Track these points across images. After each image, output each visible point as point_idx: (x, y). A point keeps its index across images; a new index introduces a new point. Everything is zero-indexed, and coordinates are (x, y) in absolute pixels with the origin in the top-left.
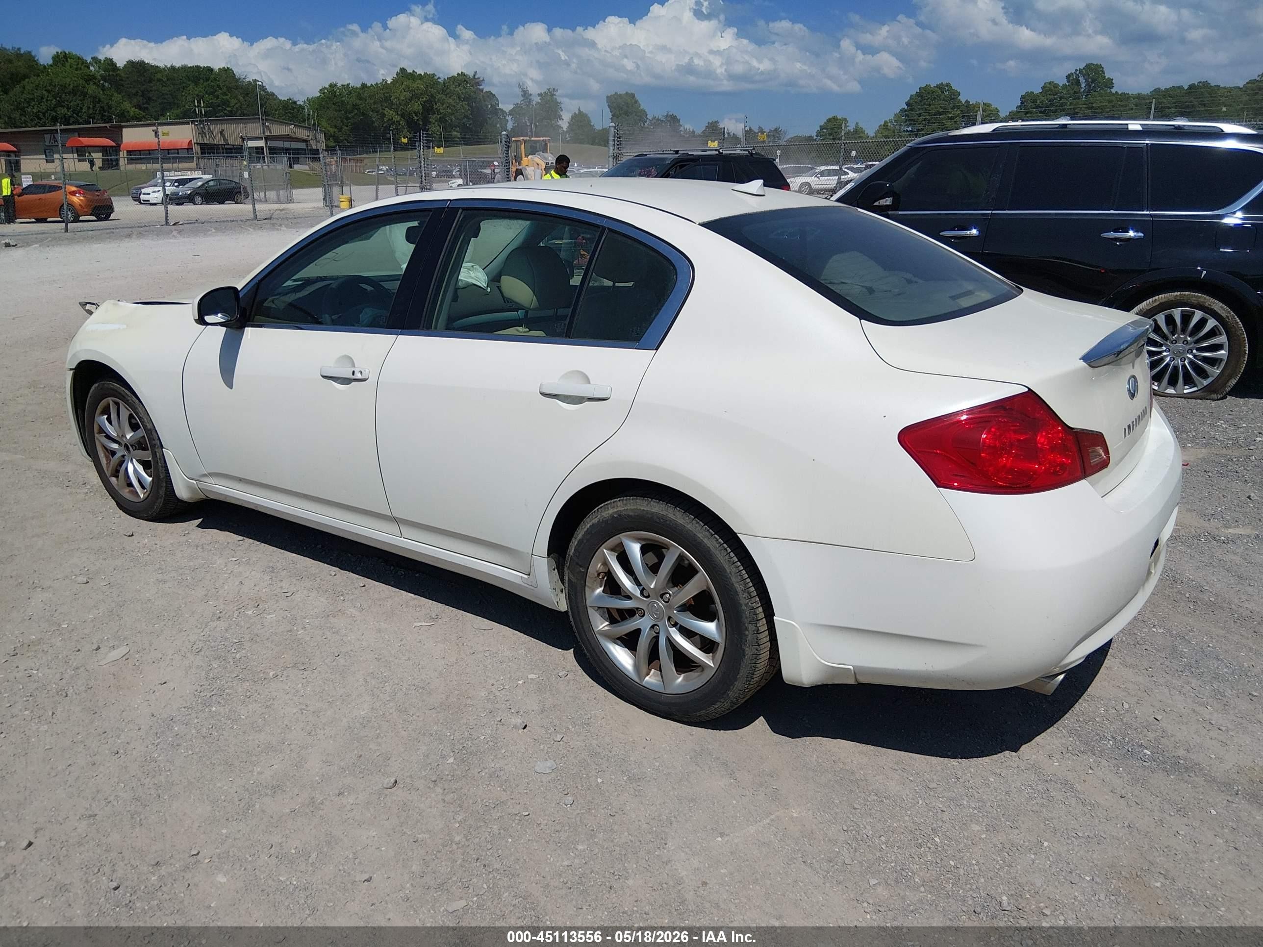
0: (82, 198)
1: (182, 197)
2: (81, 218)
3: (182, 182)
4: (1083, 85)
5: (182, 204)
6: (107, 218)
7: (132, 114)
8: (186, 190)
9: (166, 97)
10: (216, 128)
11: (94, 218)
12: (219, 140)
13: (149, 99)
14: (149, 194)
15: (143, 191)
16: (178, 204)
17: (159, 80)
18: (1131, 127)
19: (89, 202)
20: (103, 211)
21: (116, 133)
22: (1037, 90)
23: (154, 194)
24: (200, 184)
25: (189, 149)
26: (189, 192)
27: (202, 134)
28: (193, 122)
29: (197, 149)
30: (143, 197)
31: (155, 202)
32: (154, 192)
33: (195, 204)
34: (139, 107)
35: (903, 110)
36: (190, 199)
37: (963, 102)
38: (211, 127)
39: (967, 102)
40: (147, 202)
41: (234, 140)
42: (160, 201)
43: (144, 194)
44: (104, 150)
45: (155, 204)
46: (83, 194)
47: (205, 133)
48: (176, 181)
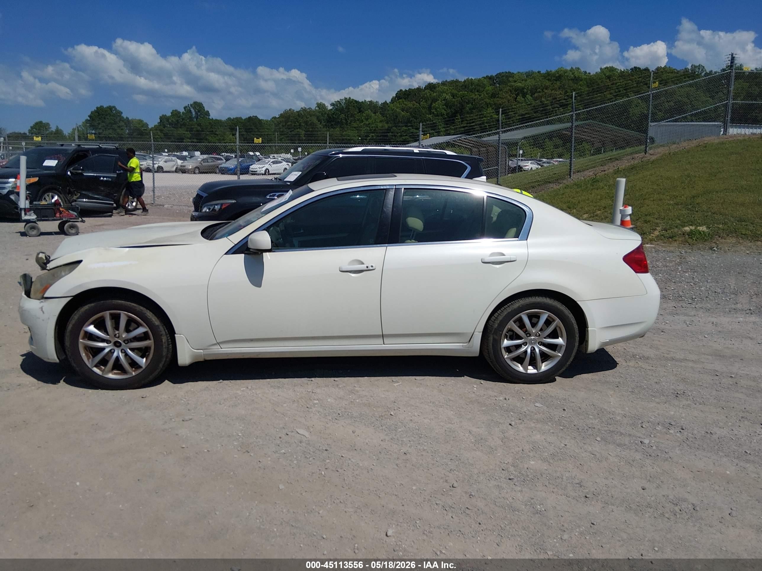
4: (194, 113)
18: (415, 151)
22: (169, 114)
35: (87, 120)
37: (125, 118)
39: (127, 118)
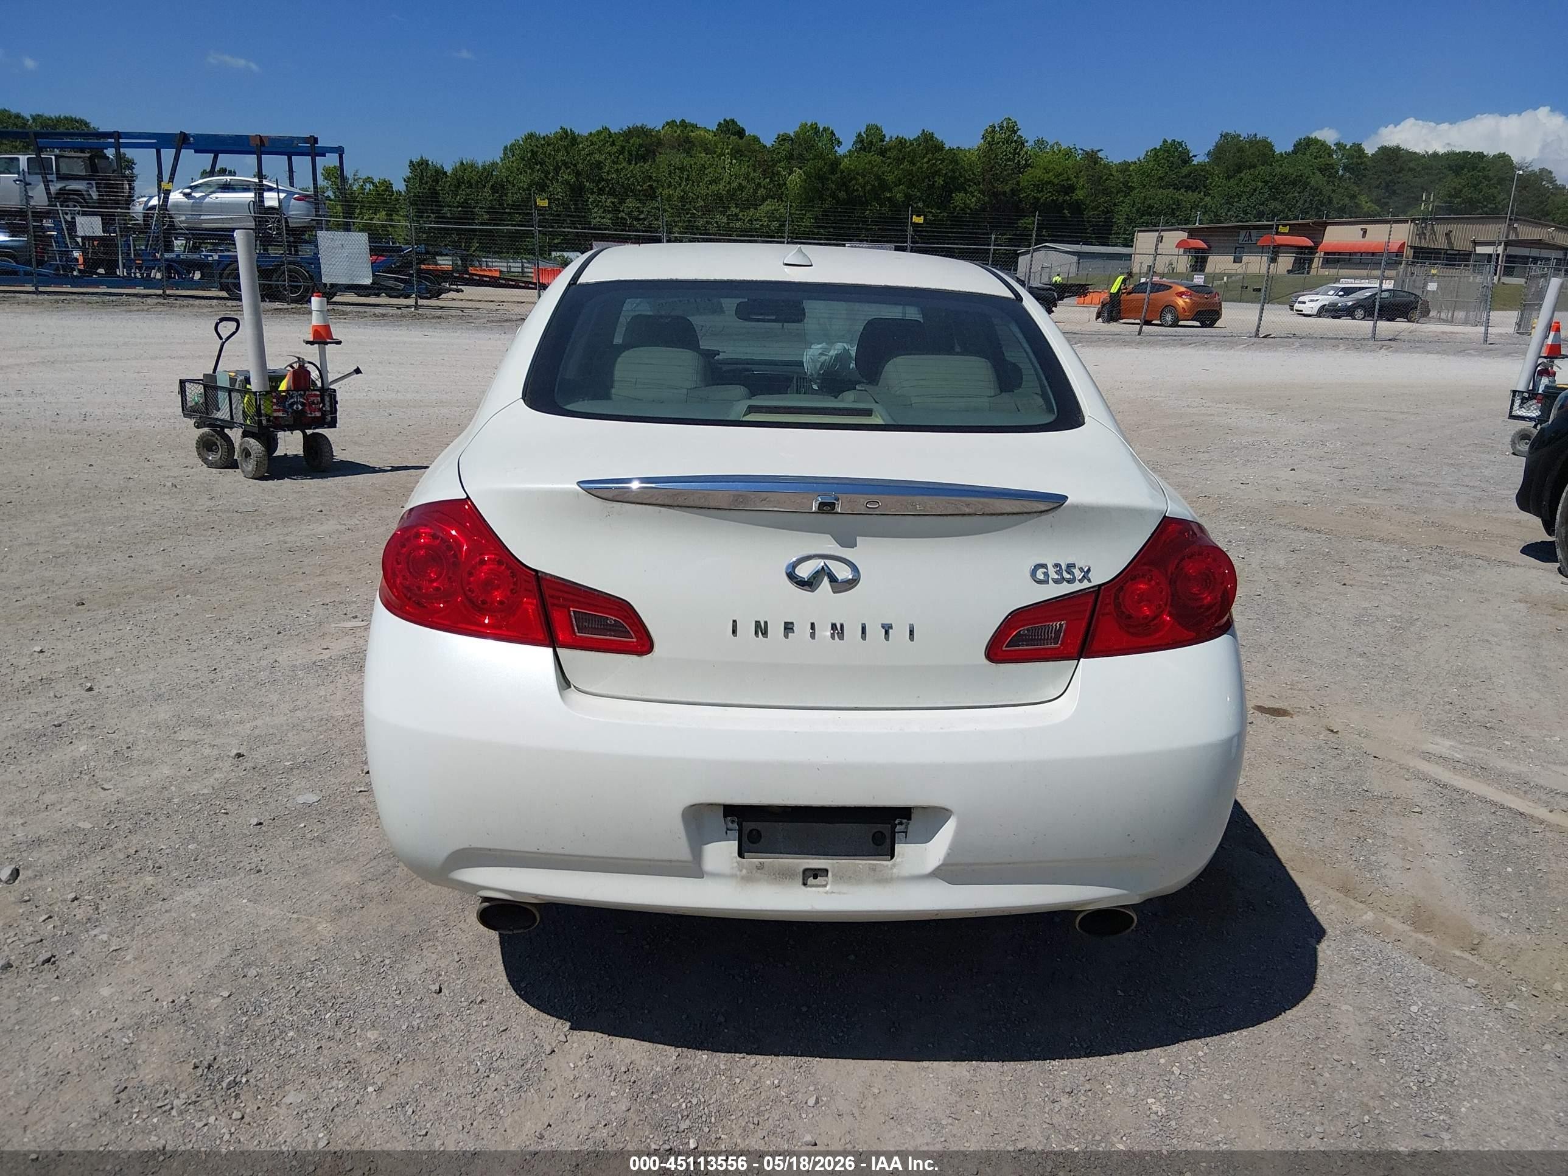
0: (1187, 300)
1: (1341, 310)
2: (1181, 323)
3: (1348, 291)
5: (1339, 318)
6: (1211, 325)
7: (1366, 209)
8: (1349, 301)
9: (1415, 190)
10: (1441, 229)
11: (1198, 324)
12: (1441, 244)
13: (1394, 192)
14: (1304, 303)
15: (1300, 299)
16: (1334, 317)
17: (1410, 170)
19: (1194, 304)
20: (1208, 316)
21: (1317, 231)
23: (1311, 303)
24: (1368, 294)
25: (1399, 253)
26: (1350, 303)
27: (1421, 235)
28: (1413, 220)
29: (1408, 253)
30: (1297, 306)
31: (1309, 312)
32: (1312, 301)
33: (1354, 319)
34: (1377, 202)
36: (1348, 312)
38: (1435, 226)
40: (1300, 313)
41: (1461, 244)
42: (1315, 312)
43: (1299, 302)
44: (1300, 249)
45: (1310, 316)
46: (1190, 295)
47: (1425, 234)
48: (1343, 289)
